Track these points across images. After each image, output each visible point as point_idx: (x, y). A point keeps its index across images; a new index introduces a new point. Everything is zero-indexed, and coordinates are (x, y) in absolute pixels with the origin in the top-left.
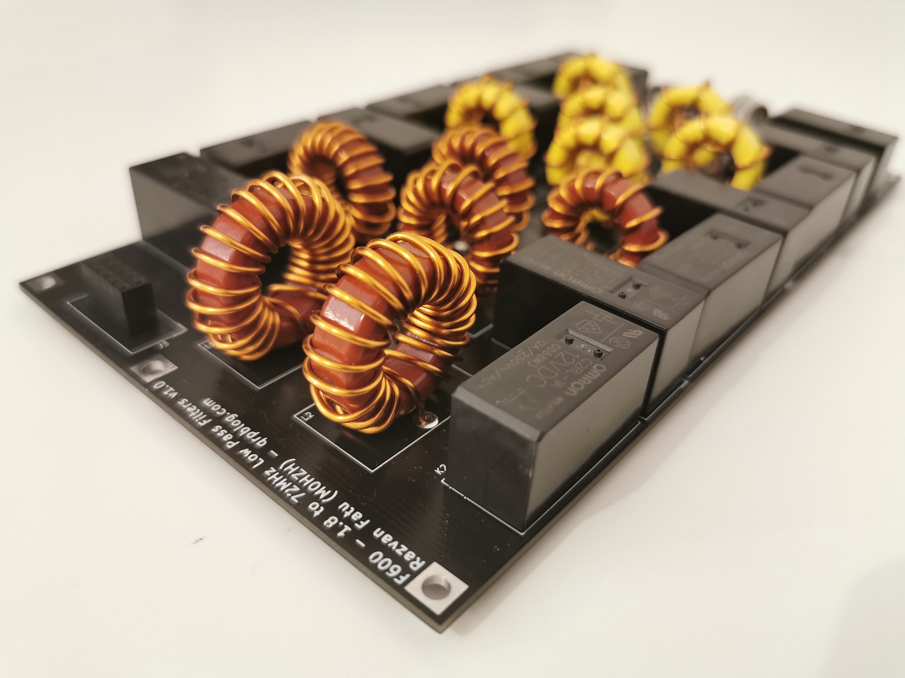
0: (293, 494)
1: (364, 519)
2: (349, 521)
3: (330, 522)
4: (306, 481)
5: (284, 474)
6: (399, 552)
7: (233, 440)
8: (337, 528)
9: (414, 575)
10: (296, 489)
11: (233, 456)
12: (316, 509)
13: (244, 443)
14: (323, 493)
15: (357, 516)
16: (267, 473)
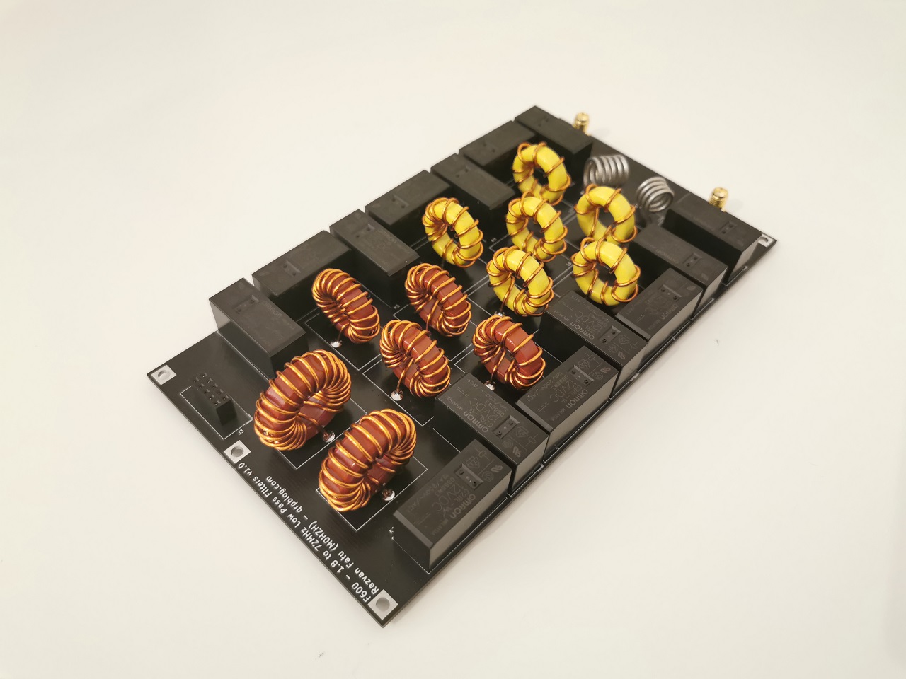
0: (316, 545)
1: (351, 562)
2: (343, 563)
3: (334, 564)
4: (323, 537)
5: (311, 532)
6: (366, 583)
7: (284, 508)
9: (373, 597)
10: (317, 542)
11: (284, 518)
12: (327, 554)
13: (291, 510)
14: (331, 544)
15: (348, 560)
16: (302, 531)
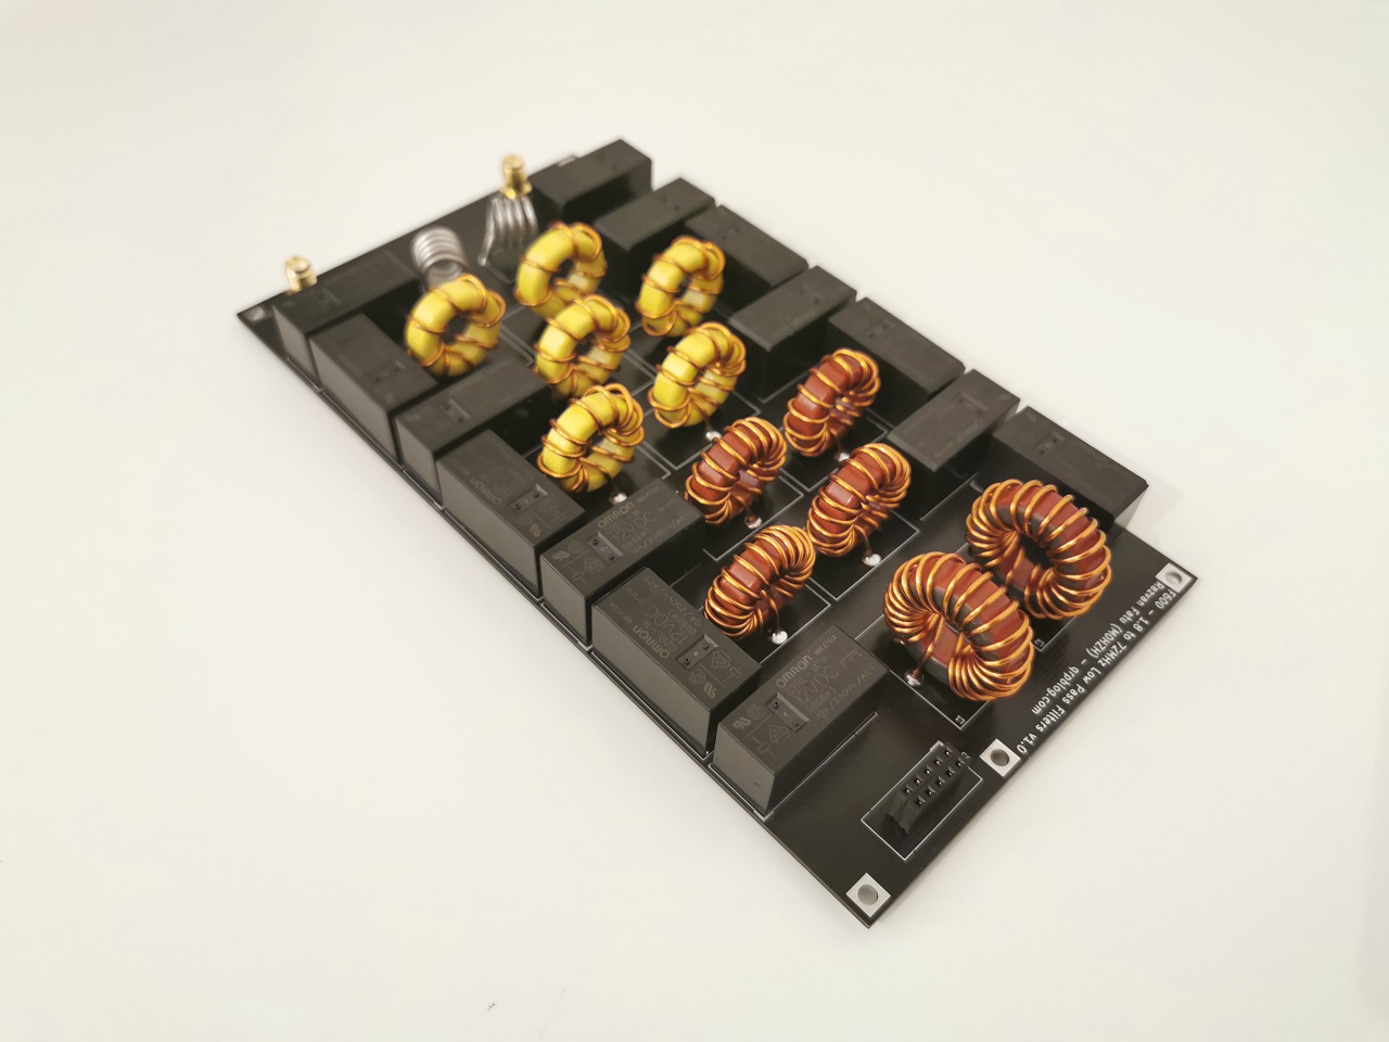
0: (1119, 649)
1: (1132, 610)
2: (1136, 619)
3: (1139, 628)
4: (1106, 641)
5: (1102, 655)
6: (1152, 594)
7: (1076, 688)
8: (1142, 624)
9: (1167, 587)
10: (1114, 647)
11: (1091, 687)
12: (1129, 636)
13: (1078, 680)
14: (1114, 633)
15: (1129, 613)
16: (1103, 665)
